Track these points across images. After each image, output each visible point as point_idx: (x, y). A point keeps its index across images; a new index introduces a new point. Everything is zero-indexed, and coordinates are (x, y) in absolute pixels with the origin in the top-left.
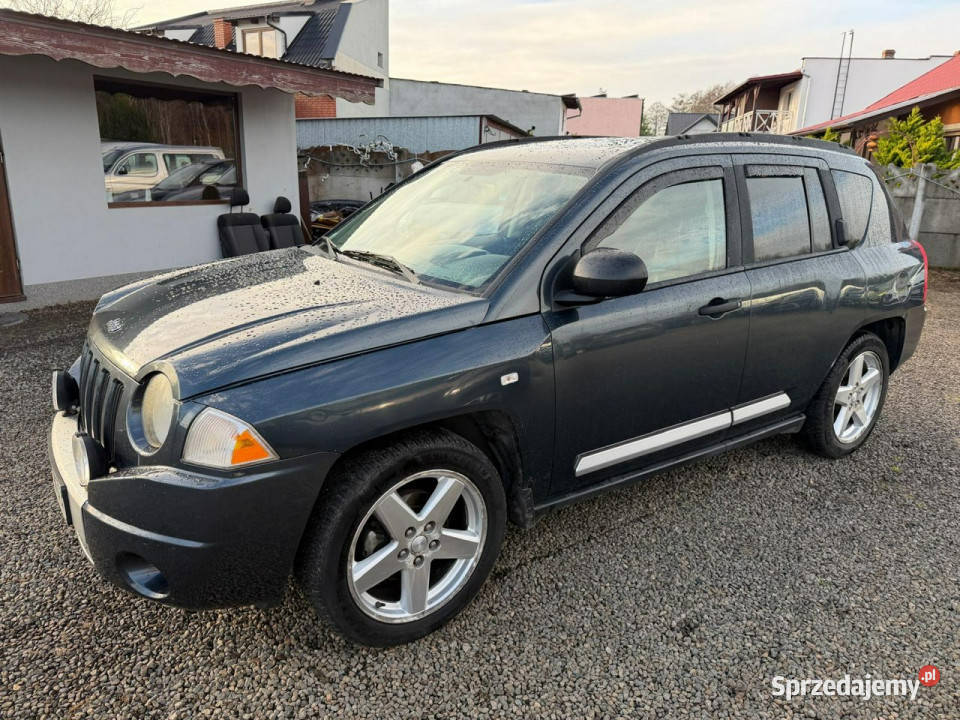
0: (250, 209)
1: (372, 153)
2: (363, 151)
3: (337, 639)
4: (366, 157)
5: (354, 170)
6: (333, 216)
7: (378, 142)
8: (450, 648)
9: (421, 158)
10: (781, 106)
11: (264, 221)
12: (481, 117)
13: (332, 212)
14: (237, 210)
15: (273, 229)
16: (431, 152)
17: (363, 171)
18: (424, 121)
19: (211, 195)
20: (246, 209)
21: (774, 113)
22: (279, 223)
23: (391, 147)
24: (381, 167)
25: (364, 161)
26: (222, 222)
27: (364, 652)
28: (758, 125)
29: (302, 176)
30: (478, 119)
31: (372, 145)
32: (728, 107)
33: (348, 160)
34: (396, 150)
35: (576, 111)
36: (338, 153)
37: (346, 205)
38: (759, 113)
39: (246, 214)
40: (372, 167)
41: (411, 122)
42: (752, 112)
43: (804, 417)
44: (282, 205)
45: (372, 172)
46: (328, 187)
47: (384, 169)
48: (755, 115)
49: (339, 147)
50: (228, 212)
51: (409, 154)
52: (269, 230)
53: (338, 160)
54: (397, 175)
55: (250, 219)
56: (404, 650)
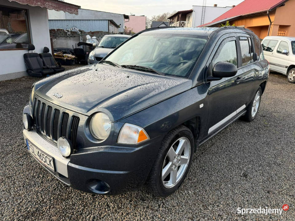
0: (35, 52)
1: (71, 32)
2: (68, 31)
3: (149, 196)
4: (69, 33)
5: (65, 37)
6: (60, 54)
7: (73, 28)
8: (185, 193)
9: (89, 33)
10: (187, 20)
11: (40, 55)
12: (108, 20)
13: (59, 52)
14: (30, 52)
15: (44, 58)
16: (92, 32)
17: (68, 38)
18: (89, 22)
19: (19, 46)
20: (33, 51)
21: (185, 22)
22: (46, 56)
23: (78, 30)
24: (75, 37)
25: (68, 35)
26: (25, 56)
27: (161, 199)
28: (181, 26)
29: (51, 40)
30: (107, 21)
31: (71, 29)
32: (171, 20)
33: (62, 34)
34: (80, 31)
35: (127, 20)
36: (59, 32)
37: (63, 50)
38: (181, 22)
39: (34, 53)
40: (71, 36)
41: (84, 21)
42: (179, 22)
43: (246, 111)
44: (46, 50)
45: (72, 38)
46: (56, 44)
47: (76, 37)
48: (180, 22)
49: (59, 29)
50: (28, 53)
51: (84, 32)
52: (42, 59)
53: (59, 34)
54: (81, 39)
55: (35, 55)
56: (172, 196)
